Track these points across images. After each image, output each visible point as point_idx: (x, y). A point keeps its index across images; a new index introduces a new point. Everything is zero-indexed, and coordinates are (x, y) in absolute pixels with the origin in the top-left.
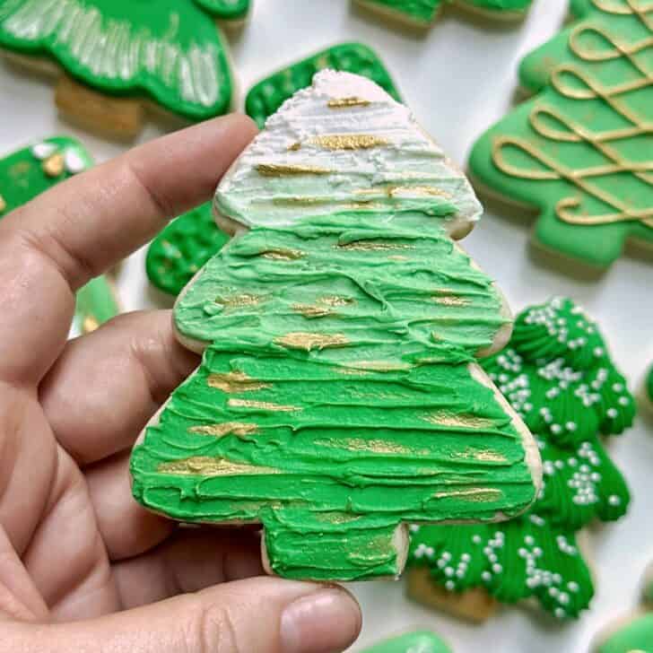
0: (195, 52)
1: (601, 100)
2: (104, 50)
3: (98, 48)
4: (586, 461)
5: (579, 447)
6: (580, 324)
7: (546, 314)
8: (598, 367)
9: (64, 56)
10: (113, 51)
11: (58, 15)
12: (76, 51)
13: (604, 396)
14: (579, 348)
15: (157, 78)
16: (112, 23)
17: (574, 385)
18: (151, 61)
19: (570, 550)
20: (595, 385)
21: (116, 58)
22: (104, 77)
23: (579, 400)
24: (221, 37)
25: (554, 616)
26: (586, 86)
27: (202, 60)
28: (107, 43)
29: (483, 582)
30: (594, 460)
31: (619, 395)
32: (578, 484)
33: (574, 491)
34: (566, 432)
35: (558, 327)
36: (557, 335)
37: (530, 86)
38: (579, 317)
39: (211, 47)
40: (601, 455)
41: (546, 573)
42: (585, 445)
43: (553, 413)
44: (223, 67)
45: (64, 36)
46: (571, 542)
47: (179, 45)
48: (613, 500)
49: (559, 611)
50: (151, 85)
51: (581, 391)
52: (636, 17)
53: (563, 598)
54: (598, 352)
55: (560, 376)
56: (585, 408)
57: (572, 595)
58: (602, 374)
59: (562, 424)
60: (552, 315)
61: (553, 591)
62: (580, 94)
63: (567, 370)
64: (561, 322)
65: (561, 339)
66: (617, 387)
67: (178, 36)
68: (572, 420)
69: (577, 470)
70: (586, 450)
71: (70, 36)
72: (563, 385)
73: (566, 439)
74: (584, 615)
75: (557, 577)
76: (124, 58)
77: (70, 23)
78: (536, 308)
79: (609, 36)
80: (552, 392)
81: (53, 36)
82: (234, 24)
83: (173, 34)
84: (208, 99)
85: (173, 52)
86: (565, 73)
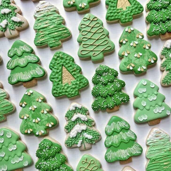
10: (26, 75)
15: (34, 75)
18: (32, 74)
47: (34, 69)
82: (39, 62)
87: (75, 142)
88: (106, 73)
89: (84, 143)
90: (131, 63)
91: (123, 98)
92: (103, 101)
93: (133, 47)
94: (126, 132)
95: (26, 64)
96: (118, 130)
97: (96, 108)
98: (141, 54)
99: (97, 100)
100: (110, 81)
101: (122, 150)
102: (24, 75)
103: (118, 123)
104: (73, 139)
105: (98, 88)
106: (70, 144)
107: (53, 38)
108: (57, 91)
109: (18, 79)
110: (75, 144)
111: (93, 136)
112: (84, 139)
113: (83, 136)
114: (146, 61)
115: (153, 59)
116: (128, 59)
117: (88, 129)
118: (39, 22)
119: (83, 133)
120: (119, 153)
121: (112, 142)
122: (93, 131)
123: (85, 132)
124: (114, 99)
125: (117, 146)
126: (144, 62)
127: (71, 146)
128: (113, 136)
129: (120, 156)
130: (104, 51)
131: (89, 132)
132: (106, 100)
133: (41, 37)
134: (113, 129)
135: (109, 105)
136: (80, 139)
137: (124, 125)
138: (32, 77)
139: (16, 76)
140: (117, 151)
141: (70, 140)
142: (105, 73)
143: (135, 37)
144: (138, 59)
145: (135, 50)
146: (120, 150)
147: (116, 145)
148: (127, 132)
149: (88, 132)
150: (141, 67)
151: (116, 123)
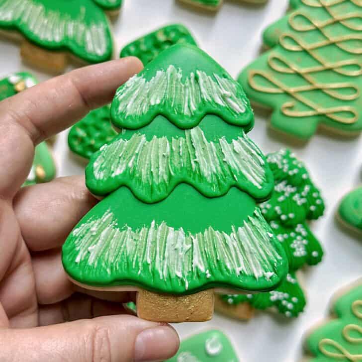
0: (94, 27)
1: (305, 51)
2: (46, 27)
3: (43, 26)
4: (300, 234)
5: (296, 227)
6: (294, 163)
7: (276, 157)
8: (305, 185)
9: (25, 29)
11: (22, 8)
12: (31, 27)
13: (308, 200)
14: (295, 175)
15: (74, 41)
16: (50, 12)
17: (293, 194)
18: (71, 32)
19: (293, 281)
20: (303, 194)
21: (52, 30)
22: (46, 41)
23: (295, 202)
24: (107, 20)
25: (285, 316)
26: (297, 44)
27: (97, 31)
28: (48, 22)
29: (247, 299)
30: (304, 233)
31: (316, 199)
32: (296, 246)
33: (294, 250)
34: (289, 219)
35: (283, 164)
36: (283, 168)
37: (268, 44)
38: (294, 159)
39: (102, 25)
40: (307, 230)
41: (281, 293)
42: (299, 226)
43: (282, 209)
44: (108, 35)
45: (25, 19)
46: (293, 276)
47: (85, 23)
48: (315, 254)
49: (288, 313)
50: (71, 44)
51: (296, 197)
52: (324, 8)
53: (290, 306)
54: (304, 176)
55: (285, 190)
56: (298, 206)
57: (294, 304)
58: (307, 188)
59: (287, 214)
60: (280, 157)
61: (284, 302)
62: (294, 48)
63: (288, 186)
64: (285, 161)
65: (285, 170)
66: (315, 195)
67: (85, 19)
68: (292, 212)
69: (295, 238)
70: (299, 228)
71: (28, 20)
72: (287, 194)
73: (289, 223)
74: (301, 315)
75: (286, 295)
76: (57, 31)
77: (28, 13)
78: (271, 154)
79: (310, 19)
80: (281, 198)
81: (20, 19)
82: (114, 13)
83: (83, 18)
84: (101, 52)
85: (82, 27)
86: (287, 37)
94: (223, 141)
96: (186, 111)
101: (171, 229)
120: (154, 242)
121: (130, 165)
128: (149, 139)
129: (149, 261)
134: (155, 101)
137: (224, 97)
140: (144, 230)
146: (160, 228)
147: (152, 190)
148: (230, 142)
151: (186, 74)
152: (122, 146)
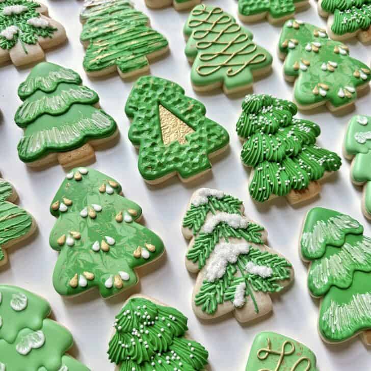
87: (224, 292)
88: (268, 107)
89: (250, 296)
90: (319, 82)
91: (327, 158)
92: (279, 171)
93: (313, 53)
95: (68, 107)
96: (337, 238)
97: (263, 190)
98: (335, 64)
99: (261, 170)
100: (282, 121)
101: (363, 295)
102: (63, 133)
103: (332, 222)
104: (218, 286)
105: (257, 142)
106: (210, 301)
107: (129, 50)
108: (153, 161)
109: (46, 143)
110: (226, 301)
111: (272, 267)
112: (249, 279)
113: (245, 273)
114: (350, 77)
115: (363, 71)
116: (309, 77)
117: (253, 250)
118: (92, 25)
119: (241, 263)
120: (359, 305)
121: (329, 274)
122: (269, 254)
123: (246, 260)
124: (303, 163)
125: (346, 286)
126: (347, 79)
127: (214, 307)
128: (329, 258)
129: (363, 315)
130: (251, 66)
131: (260, 259)
132: (284, 168)
133: (99, 51)
134: (322, 240)
135: (294, 177)
136: (237, 283)
138: (84, 134)
139: (40, 138)
140: (352, 301)
141: (210, 291)
142: (266, 108)
143: (310, 35)
144: (332, 75)
145: (318, 57)
146: (358, 297)
147: (344, 282)
149: (256, 259)
150: (343, 88)
151: (326, 222)
152: (319, 267)
